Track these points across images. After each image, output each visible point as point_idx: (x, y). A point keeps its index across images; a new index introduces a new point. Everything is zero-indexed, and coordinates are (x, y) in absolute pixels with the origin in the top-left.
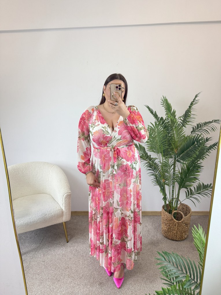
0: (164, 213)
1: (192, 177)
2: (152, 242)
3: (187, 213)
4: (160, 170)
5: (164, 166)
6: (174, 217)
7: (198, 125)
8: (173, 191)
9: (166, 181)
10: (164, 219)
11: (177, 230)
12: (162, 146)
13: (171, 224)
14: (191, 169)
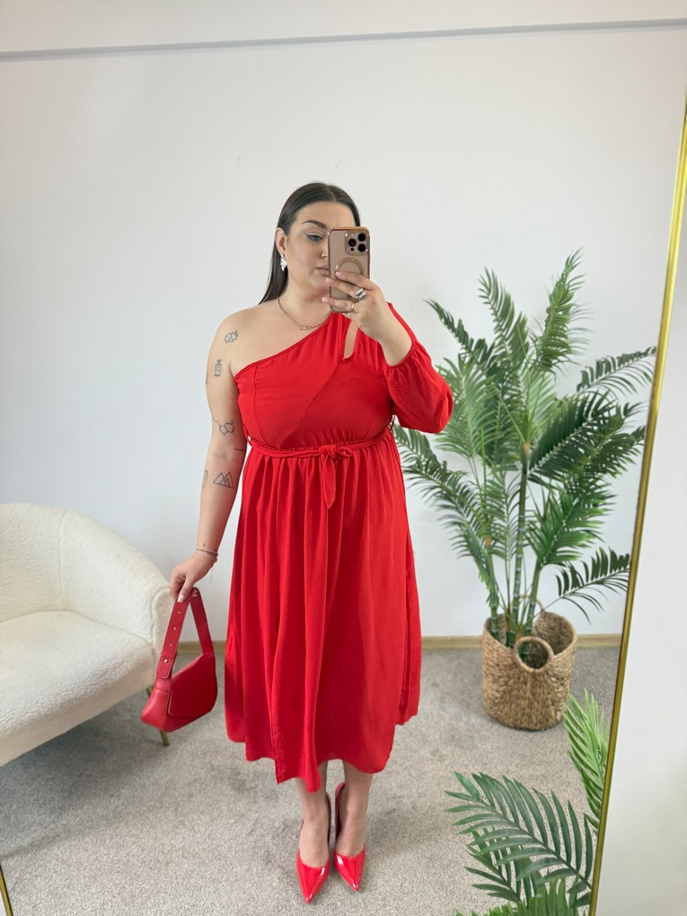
0: (489, 644)
1: (578, 529)
2: (454, 737)
3: (563, 644)
4: (476, 508)
5: (490, 495)
6: (522, 656)
7: (599, 364)
8: (518, 573)
9: (498, 544)
10: (491, 663)
11: (531, 697)
12: (483, 433)
13: (510, 679)
14: (574, 503)
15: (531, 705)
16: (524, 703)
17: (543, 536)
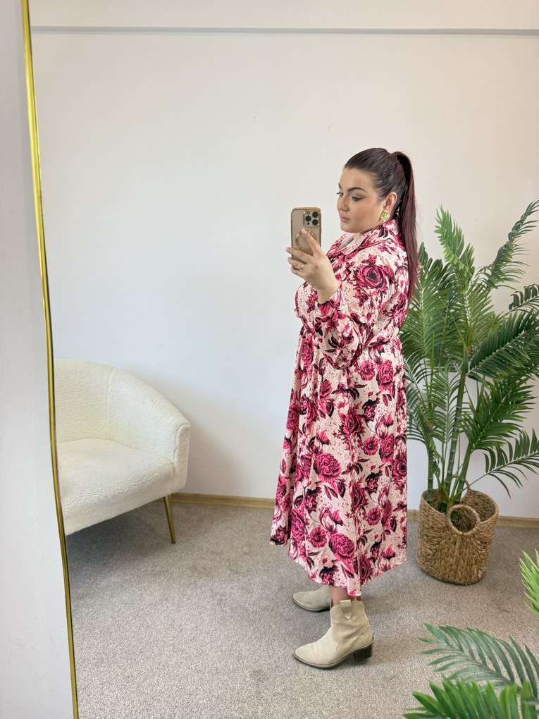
0: (425, 510)
1: (505, 421)
5: (435, 387)
6: (453, 522)
7: (527, 290)
8: (452, 454)
10: (426, 526)
11: (458, 555)
12: (434, 336)
13: (442, 539)
14: (503, 401)
15: (458, 561)
16: (452, 560)
17: (475, 424)
